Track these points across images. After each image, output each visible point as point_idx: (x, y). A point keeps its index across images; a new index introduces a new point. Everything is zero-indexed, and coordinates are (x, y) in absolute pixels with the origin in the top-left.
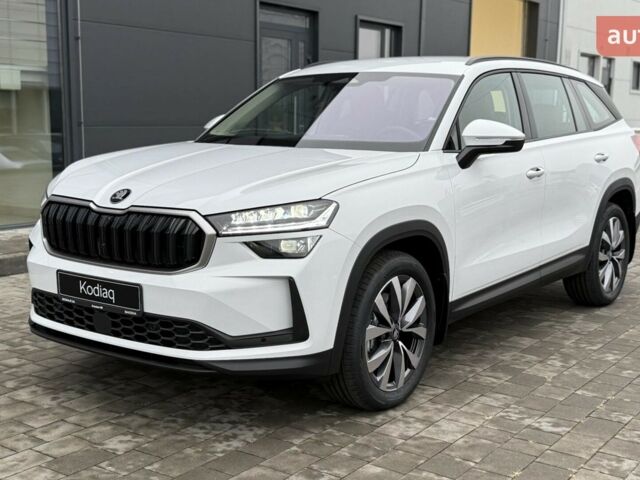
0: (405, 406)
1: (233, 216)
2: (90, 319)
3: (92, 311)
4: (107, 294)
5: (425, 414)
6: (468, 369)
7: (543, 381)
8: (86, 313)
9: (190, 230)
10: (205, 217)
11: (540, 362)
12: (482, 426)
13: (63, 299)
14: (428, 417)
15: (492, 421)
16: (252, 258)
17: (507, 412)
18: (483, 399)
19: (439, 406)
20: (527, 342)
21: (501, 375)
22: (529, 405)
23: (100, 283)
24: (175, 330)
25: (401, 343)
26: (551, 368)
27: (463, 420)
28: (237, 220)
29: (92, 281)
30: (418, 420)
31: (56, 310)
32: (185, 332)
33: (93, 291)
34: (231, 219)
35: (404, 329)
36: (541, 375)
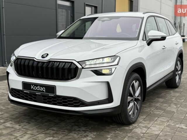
0: (136, 122)
1: (86, 62)
2: (35, 98)
3: (36, 95)
4: (42, 89)
5: (145, 125)
6: (149, 109)
7: (174, 112)
8: (33, 96)
9: (73, 67)
10: (78, 62)
11: (169, 106)
12: (164, 128)
13: (25, 91)
14: (146, 126)
15: (167, 126)
16: (94, 76)
17: (169, 123)
18: (159, 119)
19: (148, 122)
20: (161, 100)
21: (160, 111)
22: (175, 120)
23: (39, 85)
24: (68, 101)
25: (135, 102)
26: (173, 108)
27: (157, 126)
28: (87, 63)
29: (36, 85)
30: (143, 127)
31: (21, 95)
32: (72, 101)
33: (37, 88)
34: (86, 63)
35: (136, 98)
36: (172, 110)
